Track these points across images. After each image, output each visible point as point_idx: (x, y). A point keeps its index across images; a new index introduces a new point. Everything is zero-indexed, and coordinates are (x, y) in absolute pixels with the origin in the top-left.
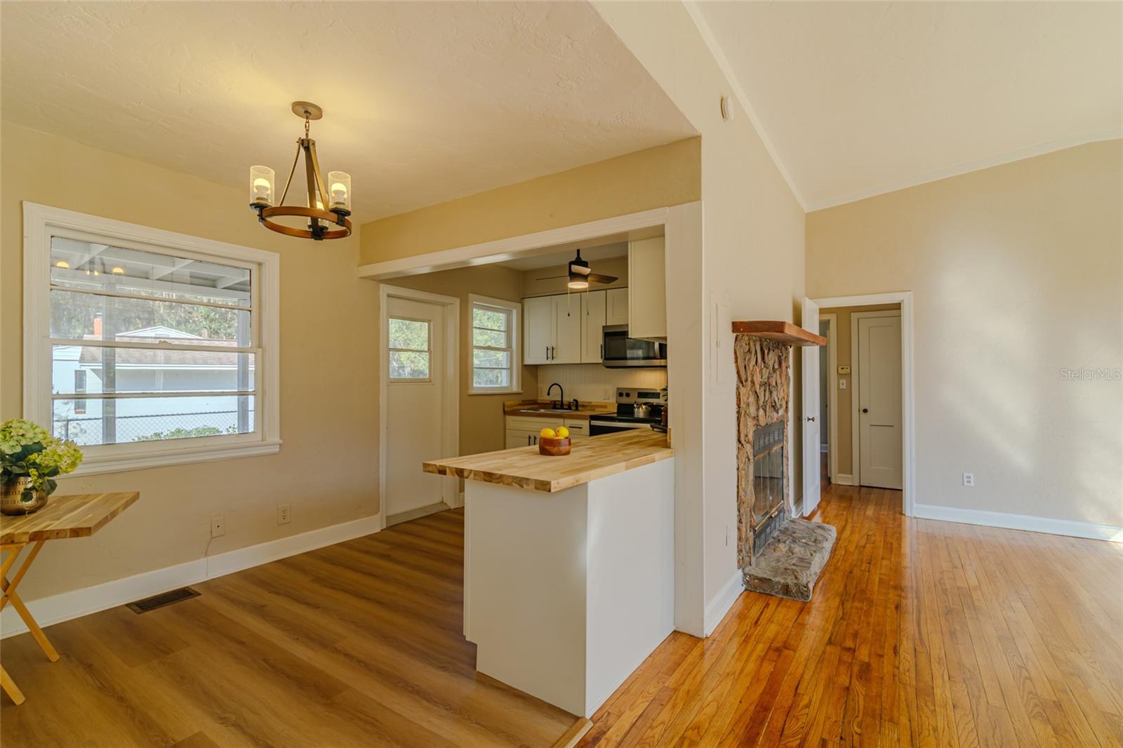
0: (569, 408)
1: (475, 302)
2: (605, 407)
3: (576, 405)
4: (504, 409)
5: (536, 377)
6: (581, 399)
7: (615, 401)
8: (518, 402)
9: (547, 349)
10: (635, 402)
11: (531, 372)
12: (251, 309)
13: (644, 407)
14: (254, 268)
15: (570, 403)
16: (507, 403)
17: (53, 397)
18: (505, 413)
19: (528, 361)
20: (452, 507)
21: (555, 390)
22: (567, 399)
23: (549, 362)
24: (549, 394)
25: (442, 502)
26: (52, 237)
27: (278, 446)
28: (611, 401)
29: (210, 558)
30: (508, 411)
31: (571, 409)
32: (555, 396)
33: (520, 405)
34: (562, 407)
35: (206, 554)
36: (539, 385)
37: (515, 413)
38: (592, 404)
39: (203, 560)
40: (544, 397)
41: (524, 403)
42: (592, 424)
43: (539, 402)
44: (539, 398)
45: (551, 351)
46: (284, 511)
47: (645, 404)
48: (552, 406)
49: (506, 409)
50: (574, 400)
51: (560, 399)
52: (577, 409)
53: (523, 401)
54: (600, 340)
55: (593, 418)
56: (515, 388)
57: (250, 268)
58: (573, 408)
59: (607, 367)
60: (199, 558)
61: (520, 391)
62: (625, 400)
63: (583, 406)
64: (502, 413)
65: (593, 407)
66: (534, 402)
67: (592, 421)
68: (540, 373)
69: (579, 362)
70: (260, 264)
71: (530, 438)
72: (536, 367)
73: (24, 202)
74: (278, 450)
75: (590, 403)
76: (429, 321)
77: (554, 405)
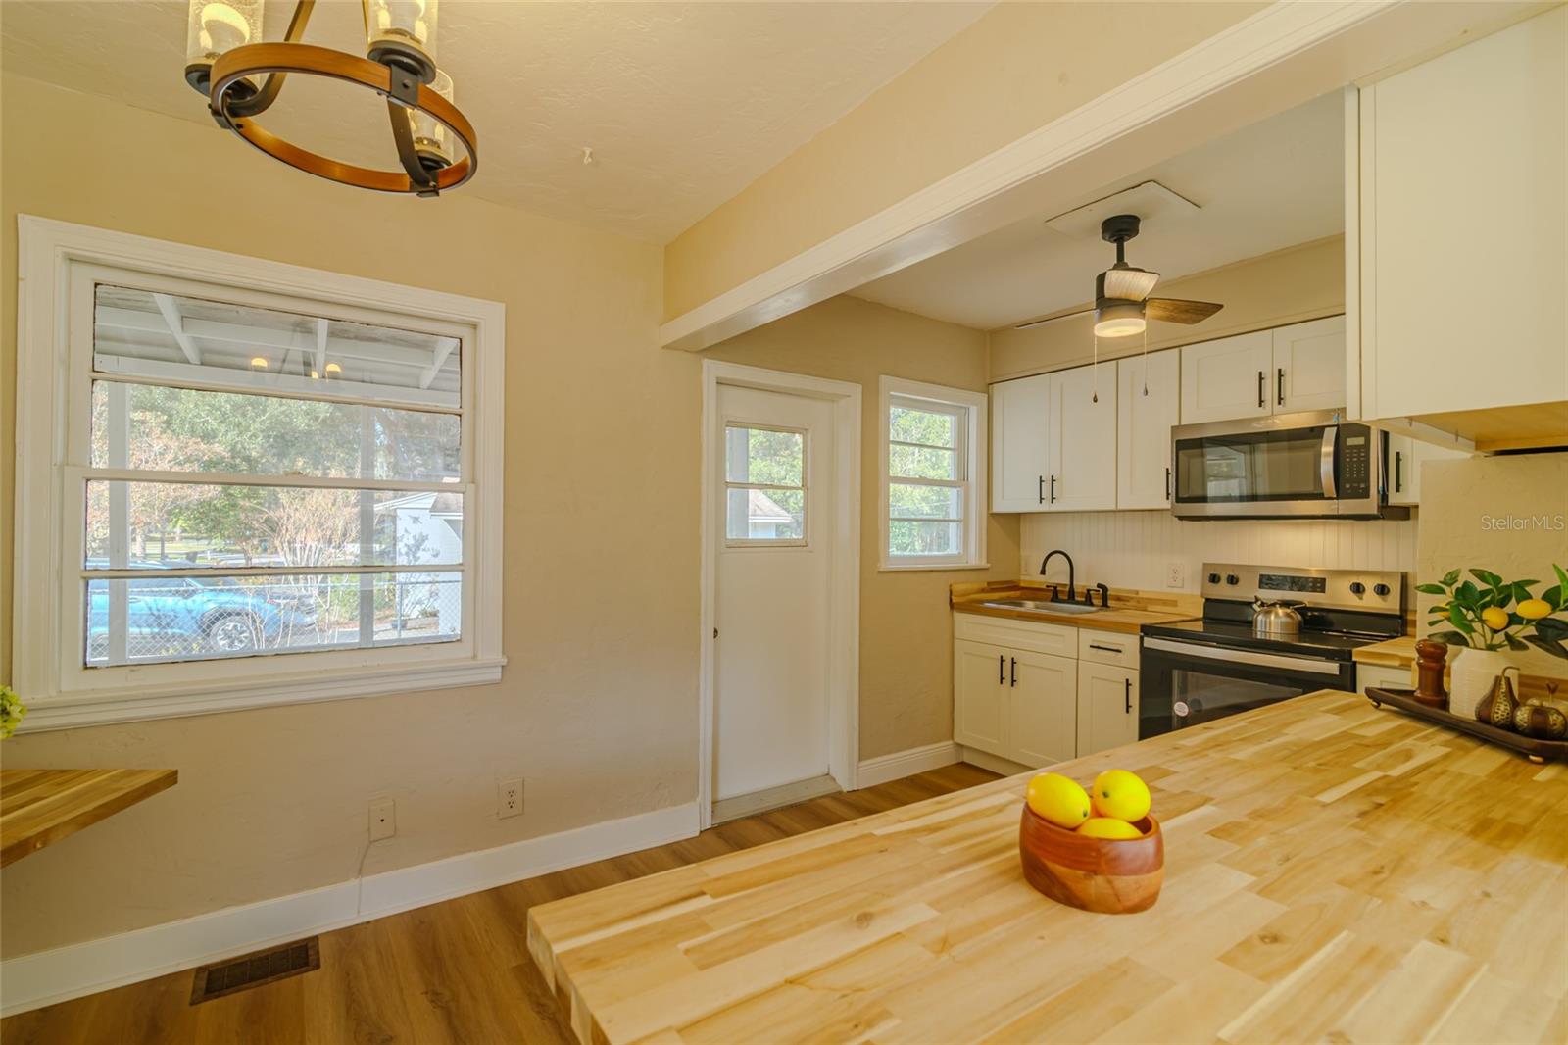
0: (1088, 601)
1: (892, 393)
2: (1174, 603)
3: (1103, 596)
4: (951, 600)
5: (1016, 539)
6: (1114, 586)
7: (1199, 593)
8: (976, 586)
9: (1041, 481)
10: (1257, 600)
11: (1008, 525)
12: (459, 411)
13: (1280, 611)
14: (466, 333)
15: (1088, 591)
16: (955, 588)
17: (86, 574)
18: (952, 605)
19: (997, 508)
20: (846, 788)
21: (1058, 564)
22: (1082, 583)
23: (1045, 507)
24: (1043, 572)
25: (828, 775)
26: (96, 285)
27: (500, 669)
28: (1187, 591)
29: (366, 880)
30: (958, 603)
31: (1092, 604)
32: (1057, 574)
33: (983, 591)
34: (1071, 597)
35: (360, 873)
36: (1024, 553)
37: (972, 607)
38: (1141, 595)
39: (353, 883)
40: (1032, 577)
41: (993, 588)
42: (1145, 645)
43: (1022, 585)
44: (1022, 578)
45: (1049, 486)
46: (511, 793)
47: (1285, 604)
48: (1051, 595)
49: (954, 601)
50: (1099, 586)
51: (1068, 582)
52: (1105, 605)
53: (989, 584)
54: (1165, 458)
55: (1147, 631)
56: (975, 558)
57: (459, 335)
58: (1095, 601)
59: (1181, 518)
60: (346, 879)
61: (983, 563)
62: (1224, 591)
63: (1118, 599)
64: (949, 607)
65: (1142, 603)
66: (1014, 586)
67: (1145, 639)
68: (1025, 528)
69: (1113, 507)
70: (475, 326)
71: (1002, 660)
72: (1017, 517)
73: (19, 215)
74: (499, 676)
75: (1137, 593)
76: (803, 431)
77: (1055, 594)
